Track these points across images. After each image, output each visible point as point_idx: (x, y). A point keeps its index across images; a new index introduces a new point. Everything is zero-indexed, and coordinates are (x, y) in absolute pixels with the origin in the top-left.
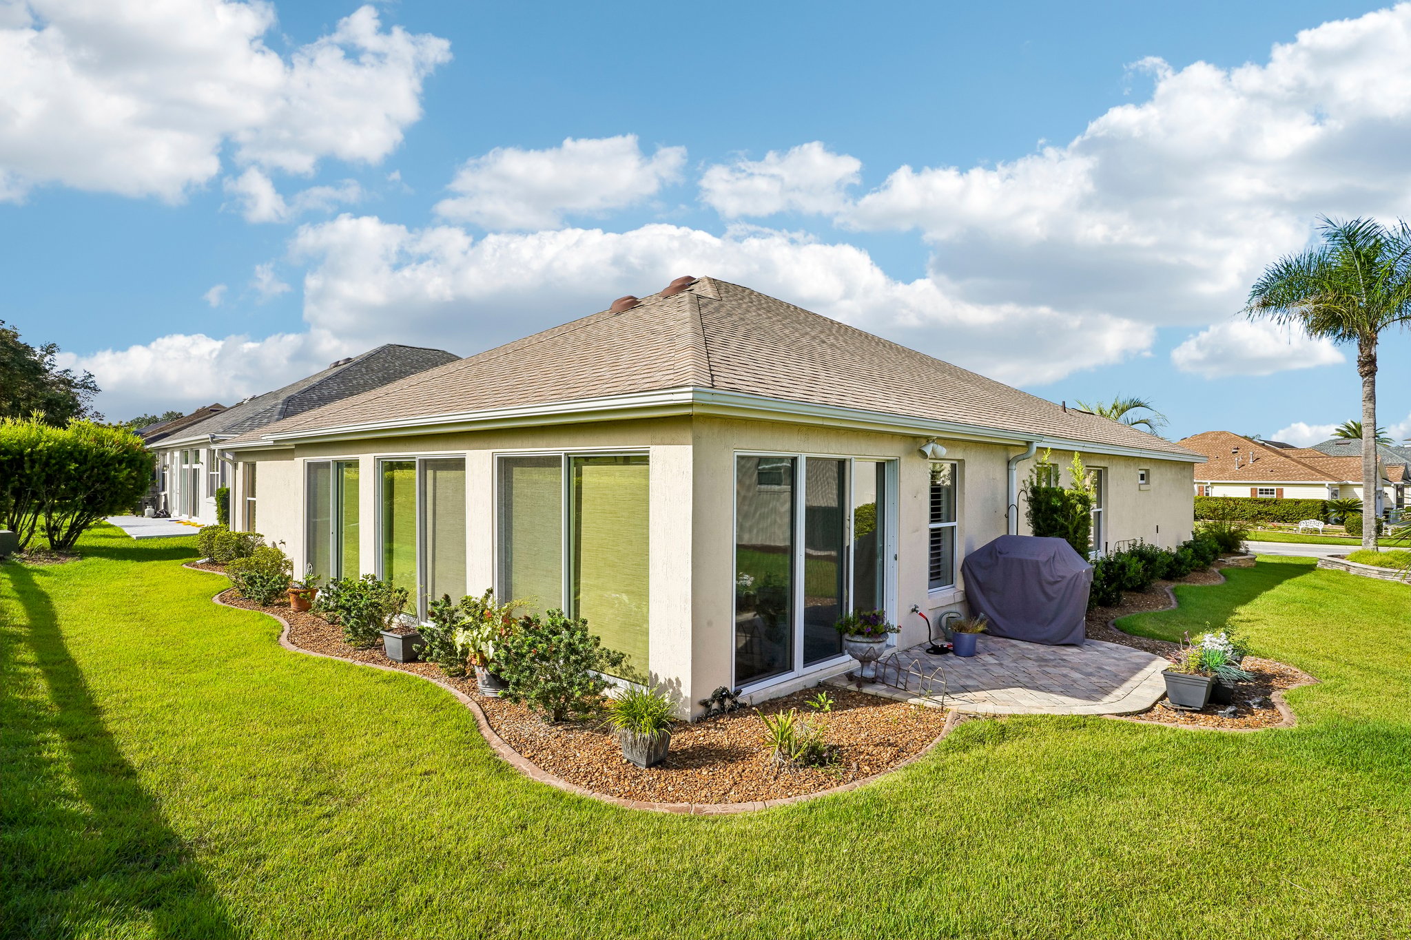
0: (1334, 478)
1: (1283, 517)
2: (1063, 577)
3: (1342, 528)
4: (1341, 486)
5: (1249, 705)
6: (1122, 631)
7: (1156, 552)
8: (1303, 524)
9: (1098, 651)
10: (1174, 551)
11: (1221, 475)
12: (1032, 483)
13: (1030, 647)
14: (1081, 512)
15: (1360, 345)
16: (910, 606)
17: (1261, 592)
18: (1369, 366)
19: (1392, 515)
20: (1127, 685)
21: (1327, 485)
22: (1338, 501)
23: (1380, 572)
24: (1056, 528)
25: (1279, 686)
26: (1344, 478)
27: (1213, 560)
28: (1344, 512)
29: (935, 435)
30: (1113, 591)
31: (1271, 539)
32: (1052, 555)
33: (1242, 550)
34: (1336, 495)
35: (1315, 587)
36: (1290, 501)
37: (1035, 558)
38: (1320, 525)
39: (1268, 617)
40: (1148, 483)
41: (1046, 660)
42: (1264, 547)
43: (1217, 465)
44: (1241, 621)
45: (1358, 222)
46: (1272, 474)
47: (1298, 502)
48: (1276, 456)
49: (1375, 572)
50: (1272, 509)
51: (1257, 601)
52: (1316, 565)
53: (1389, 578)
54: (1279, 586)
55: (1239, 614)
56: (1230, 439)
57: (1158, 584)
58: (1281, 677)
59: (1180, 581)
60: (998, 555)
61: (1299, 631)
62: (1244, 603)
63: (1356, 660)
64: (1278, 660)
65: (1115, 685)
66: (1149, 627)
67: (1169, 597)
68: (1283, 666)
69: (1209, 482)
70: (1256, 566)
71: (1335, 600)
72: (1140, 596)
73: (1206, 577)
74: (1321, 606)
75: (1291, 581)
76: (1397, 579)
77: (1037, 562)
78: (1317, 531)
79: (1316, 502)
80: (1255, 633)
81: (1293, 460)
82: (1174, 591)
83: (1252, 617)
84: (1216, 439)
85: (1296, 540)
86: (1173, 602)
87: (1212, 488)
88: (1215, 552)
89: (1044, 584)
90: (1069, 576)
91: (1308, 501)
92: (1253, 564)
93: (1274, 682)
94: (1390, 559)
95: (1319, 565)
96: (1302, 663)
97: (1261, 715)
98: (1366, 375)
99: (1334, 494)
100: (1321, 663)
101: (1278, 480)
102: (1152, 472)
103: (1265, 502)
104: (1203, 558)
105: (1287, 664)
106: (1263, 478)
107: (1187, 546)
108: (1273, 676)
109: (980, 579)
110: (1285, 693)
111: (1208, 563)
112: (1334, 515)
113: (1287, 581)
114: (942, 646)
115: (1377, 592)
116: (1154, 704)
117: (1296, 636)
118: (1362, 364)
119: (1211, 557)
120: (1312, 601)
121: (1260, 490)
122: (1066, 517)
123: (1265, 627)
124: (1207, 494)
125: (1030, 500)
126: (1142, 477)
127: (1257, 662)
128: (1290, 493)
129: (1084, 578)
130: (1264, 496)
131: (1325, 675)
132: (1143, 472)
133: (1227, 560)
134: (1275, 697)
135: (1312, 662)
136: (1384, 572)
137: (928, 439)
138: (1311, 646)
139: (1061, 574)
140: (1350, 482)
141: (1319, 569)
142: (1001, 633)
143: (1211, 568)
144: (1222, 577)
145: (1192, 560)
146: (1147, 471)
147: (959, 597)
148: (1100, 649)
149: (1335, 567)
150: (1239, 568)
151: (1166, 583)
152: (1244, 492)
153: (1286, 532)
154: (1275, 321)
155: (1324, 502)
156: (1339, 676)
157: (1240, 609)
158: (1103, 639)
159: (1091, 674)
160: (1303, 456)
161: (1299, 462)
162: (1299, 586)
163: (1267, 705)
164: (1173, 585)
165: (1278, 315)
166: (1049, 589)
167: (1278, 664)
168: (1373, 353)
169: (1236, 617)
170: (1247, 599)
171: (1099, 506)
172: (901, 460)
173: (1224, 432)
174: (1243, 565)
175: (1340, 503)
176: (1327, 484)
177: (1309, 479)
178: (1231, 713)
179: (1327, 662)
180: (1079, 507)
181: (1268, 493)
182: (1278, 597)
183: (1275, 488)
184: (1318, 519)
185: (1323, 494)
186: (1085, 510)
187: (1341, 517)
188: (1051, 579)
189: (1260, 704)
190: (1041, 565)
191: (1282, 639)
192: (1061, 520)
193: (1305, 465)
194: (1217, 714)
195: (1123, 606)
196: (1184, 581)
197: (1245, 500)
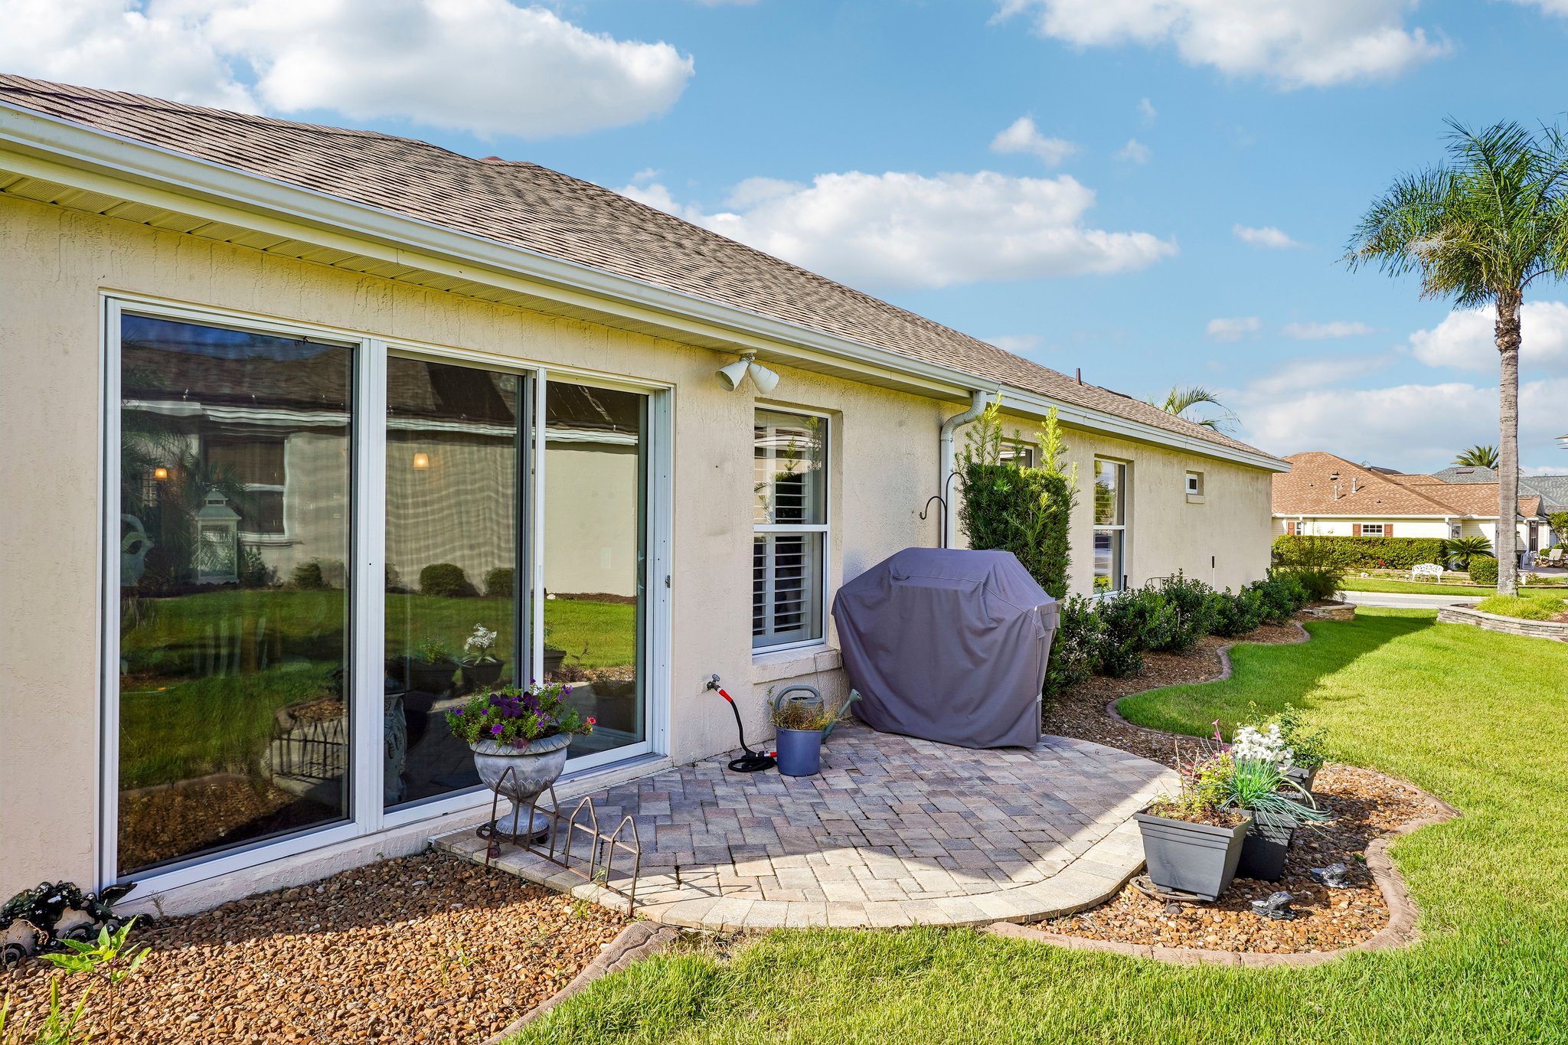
0: (1455, 511)
1: (1392, 561)
2: (999, 621)
3: (1466, 575)
4: (1464, 521)
5: (1321, 880)
6: (1125, 718)
7: (1202, 591)
8: (1417, 570)
9: (1059, 759)
10: (1236, 592)
11: (1317, 508)
12: (968, 458)
13: (939, 753)
14: (1049, 507)
15: (1499, 307)
16: (704, 678)
17: (1360, 653)
18: (1510, 333)
19: (1525, 560)
20: (1083, 836)
21: (1447, 520)
22: (1460, 541)
23: (1523, 626)
24: (1006, 537)
25: (1383, 826)
26: (1468, 511)
27: (1294, 611)
28: (1468, 554)
29: (753, 345)
30: (1127, 652)
31: (1376, 588)
32: (983, 581)
33: (1337, 597)
34: (1458, 533)
35: (1437, 647)
36: (1401, 540)
37: (951, 587)
38: (1438, 571)
39: (1368, 691)
40: (1201, 493)
41: (951, 781)
42: (1367, 598)
43: (1313, 495)
44: (1326, 698)
45: (1499, 128)
46: (1379, 505)
47: (1410, 542)
48: (1384, 483)
49: (1516, 626)
50: (1377, 550)
51: (1353, 667)
52: (1435, 618)
53: (1534, 634)
54: (1387, 646)
55: (1324, 687)
56: (1329, 462)
57: (1202, 641)
58: (1386, 805)
59: (1243, 639)
60: (892, 582)
61: (1415, 714)
62: (1332, 670)
63: (1513, 764)
64: (1382, 769)
65: (1058, 836)
66: (1172, 711)
67: (1220, 662)
68: (1390, 782)
69: (1301, 516)
70: (1354, 620)
71: (1466, 665)
72: (1175, 660)
73: (1283, 634)
74: (1446, 673)
75: (1403, 638)
76: (1545, 635)
77: (956, 591)
78: (1434, 578)
79: (1434, 541)
80: (1345, 718)
81: (1406, 488)
82: (1230, 653)
83: (1343, 693)
84: (1311, 462)
85: (1408, 590)
86: (1226, 669)
87: (1305, 524)
88: (1298, 598)
89: (968, 635)
90: (1010, 618)
91: (1424, 540)
92: (1352, 617)
93: (1373, 819)
94: (1536, 608)
95: (1440, 616)
96: (1422, 773)
97: (1344, 905)
98: (1506, 349)
99: (1456, 531)
100: (1456, 774)
101: (1387, 513)
102: (1206, 478)
103: (1370, 541)
104: (1280, 606)
105: (1396, 776)
106: (1368, 511)
107: (1256, 586)
108: (1372, 805)
109: (862, 629)
110: (1392, 845)
111: (1287, 614)
112: (1455, 559)
113: (1397, 639)
114: (762, 753)
115: (1520, 653)
116: (1122, 886)
117: (1412, 722)
118: (1500, 333)
119: (1291, 605)
120: (1433, 667)
121: (1365, 526)
122: (1023, 516)
123: (1362, 708)
124: (1299, 533)
125: (967, 490)
126: (1193, 484)
127: (1346, 775)
128: (1403, 531)
129: (1036, 622)
130: (1369, 535)
131: (1465, 800)
132: (1194, 477)
133: (1314, 611)
134: (1375, 854)
135: (1441, 772)
136: (1528, 626)
137: (736, 353)
138: (1436, 741)
139: (996, 615)
140: (1475, 516)
141: (1440, 624)
142: (895, 727)
143: (1291, 621)
144: (1306, 634)
145: (1260, 607)
146: (1200, 474)
147: (827, 662)
148: (1065, 755)
149: (1462, 621)
150: (1333, 621)
151: (1220, 642)
152: (1344, 530)
153: (1396, 579)
154: (1386, 271)
155: (1443, 541)
156: (1489, 800)
157: (1326, 680)
158: (1086, 735)
159: (1022, 811)
160: (1418, 483)
161: (1413, 491)
162: (1414, 644)
163: (1359, 877)
164: (1231, 644)
165: (1390, 262)
166: (977, 645)
167: (1381, 777)
168: (1515, 317)
169: (1318, 693)
170: (1337, 662)
171: (1121, 521)
172: (679, 391)
173: (1321, 454)
174: (1337, 618)
175: (1463, 543)
176: (1447, 517)
177: (1425, 513)
178: (1278, 908)
179: (1465, 770)
180: (1045, 498)
181: (1374, 531)
182: (1384, 661)
183: (1382, 524)
184: (1435, 563)
185: (1441, 532)
186: (1055, 502)
187: (1464, 561)
188: (980, 626)
189: (1343, 878)
190: (961, 597)
191: (1389, 729)
192: (1015, 522)
193: (1420, 494)
194: (1250, 908)
195: (1144, 676)
196: (1249, 638)
197: (1345, 539)
